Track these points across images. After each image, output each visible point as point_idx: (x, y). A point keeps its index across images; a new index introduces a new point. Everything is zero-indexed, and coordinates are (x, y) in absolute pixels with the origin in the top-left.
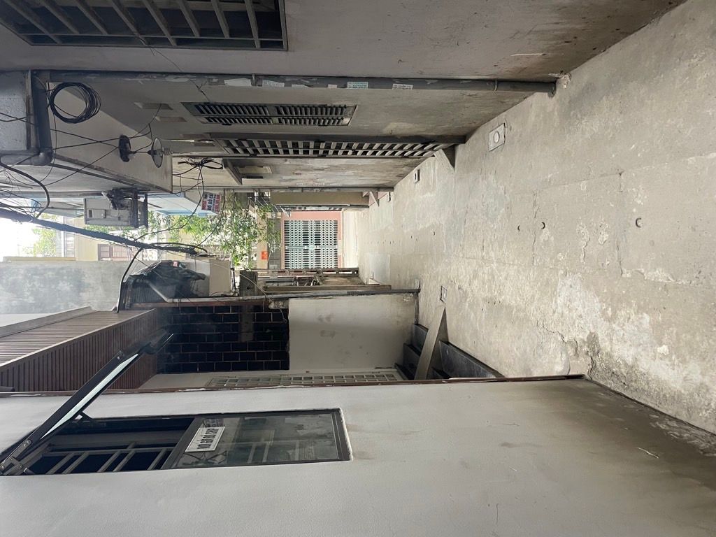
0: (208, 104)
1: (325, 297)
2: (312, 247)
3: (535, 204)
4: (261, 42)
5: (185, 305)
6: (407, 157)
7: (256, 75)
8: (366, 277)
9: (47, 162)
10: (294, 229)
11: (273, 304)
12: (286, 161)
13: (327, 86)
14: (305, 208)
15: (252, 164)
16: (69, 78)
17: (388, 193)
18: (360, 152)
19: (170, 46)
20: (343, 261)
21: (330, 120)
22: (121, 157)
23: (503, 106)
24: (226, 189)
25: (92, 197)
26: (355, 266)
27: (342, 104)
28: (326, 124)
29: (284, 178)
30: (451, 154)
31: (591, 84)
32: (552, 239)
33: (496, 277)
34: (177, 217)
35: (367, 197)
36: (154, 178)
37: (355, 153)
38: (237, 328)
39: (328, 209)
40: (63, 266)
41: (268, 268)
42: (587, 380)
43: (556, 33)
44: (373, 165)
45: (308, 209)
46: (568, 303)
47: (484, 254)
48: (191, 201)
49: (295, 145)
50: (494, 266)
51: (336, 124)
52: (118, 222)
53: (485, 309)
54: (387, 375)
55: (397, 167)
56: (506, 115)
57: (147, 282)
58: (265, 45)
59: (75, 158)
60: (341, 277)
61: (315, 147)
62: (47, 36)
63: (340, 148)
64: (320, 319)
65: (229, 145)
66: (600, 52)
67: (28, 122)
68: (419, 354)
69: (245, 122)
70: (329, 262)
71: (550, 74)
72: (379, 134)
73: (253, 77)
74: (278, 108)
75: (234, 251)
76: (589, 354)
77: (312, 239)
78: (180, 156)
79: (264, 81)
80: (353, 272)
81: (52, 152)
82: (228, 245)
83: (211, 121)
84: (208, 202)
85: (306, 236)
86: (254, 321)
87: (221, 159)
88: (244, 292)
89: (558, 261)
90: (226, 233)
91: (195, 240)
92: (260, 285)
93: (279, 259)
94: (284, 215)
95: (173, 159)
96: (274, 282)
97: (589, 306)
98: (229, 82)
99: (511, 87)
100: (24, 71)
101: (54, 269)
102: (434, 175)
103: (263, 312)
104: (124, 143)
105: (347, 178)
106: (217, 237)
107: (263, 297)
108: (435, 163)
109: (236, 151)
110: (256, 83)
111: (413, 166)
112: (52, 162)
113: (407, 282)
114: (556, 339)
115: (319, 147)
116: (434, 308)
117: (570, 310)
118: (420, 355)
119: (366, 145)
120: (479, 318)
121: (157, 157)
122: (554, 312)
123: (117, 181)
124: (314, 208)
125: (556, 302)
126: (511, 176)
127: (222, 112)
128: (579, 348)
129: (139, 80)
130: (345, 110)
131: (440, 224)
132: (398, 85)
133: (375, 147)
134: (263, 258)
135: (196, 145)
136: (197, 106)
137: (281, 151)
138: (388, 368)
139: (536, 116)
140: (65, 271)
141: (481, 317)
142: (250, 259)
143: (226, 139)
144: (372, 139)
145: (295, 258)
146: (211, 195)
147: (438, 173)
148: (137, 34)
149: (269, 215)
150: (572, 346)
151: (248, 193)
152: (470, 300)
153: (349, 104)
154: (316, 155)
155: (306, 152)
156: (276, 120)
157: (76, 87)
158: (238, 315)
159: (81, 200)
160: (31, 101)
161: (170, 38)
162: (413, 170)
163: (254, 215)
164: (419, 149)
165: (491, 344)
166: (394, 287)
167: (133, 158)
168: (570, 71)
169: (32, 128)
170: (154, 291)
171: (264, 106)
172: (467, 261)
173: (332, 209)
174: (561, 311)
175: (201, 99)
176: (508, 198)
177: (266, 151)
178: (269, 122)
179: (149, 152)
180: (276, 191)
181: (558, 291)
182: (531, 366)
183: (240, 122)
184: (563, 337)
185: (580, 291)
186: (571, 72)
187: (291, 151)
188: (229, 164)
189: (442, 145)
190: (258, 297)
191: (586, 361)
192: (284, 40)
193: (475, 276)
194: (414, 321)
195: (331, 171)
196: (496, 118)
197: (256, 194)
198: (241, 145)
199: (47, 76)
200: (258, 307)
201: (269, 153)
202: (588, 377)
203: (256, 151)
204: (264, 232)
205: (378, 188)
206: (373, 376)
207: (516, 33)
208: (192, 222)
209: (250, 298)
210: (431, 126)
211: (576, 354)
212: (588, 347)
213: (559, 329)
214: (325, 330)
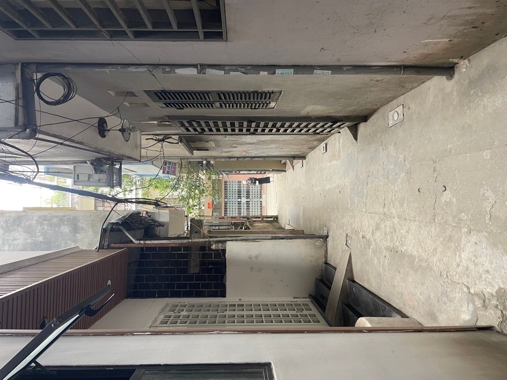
0: (164, 92)
1: (254, 240)
2: (244, 200)
3: (435, 170)
4: (205, 32)
5: (149, 246)
6: (318, 134)
7: (201, 65)
8: (284, 223)
9: (32, 136)
10: (231, 187)
11: (214, 245)
12: (226, 137)
13: (259, 73)
14: (239, 172)
15: (201, 140)
16: (52, 69)
17: (301, 161)
18: (282, 130)
19: (128, 39)
20: (266, 209)
21: (260, 104)
22: (100, 133)
23: (402, 89)
24: (182, 159)
25: (80, 164)
26: (275, 214)
27: (271, 90)
28: (257, 107)
29: (224, 150)
30: (354, 131)
31: (492, 66)
32: (454, 200)
33: (397, 230)
34: (148, 178)
35: (285, 164)
36: (126, 151)
37: (278, 130)
38: (186, 264)
39: (256, 172)
40: (64, 214)
41: (213, 215)
42: (498, 332)
43: (467, 18)
44: (291, 140)
45: (241, 172)
46: (474, 258)
47: (385, 210)
48: (156, 166)
49: (233, 125)
50: (396, 220)
51: (264, 107)
52: (99, 183)
53: (388, 256)
54: (303, 305)
55: (308, 141)
56: (404, 98)
57: (121, 228)
58: (208, 36)
59: (59, 135)
60: (265, 222)
61: (248, 126)
62: (26, 31)
63: (267, 127)
64: (250, 258)
65: (183, 125)
66: (501, 38)
67: (17, 104)
68: (329, 288)
69: (194, 106)
70: (256, 211)
71: (451, 60)
72: (298, 116)
73: (199, 66)
74: (219, 94)
75: (188, 203)
76: (499, 307)
77: (244, 194)
78: (147, 134)
79: (207, 70)
80: (274, 219)
81: (37, 129)
82: (183, 199)
83: (167, 106)
84: (167, 168)
85: (239, 192)
86: (200, 258)
87: (178, 136)
88: (193, 235)
89: (460, 220)
90: (183, 190)
91: (160, 195)
92: (205, 230)
93: (220, 208)
94: (224, 177)
95: (142, 136)
96: (216, 226)
97: (497, 263)
98: (179, 71)
99: (415, 71)
100: (15, 64)
101: (58, 216)
102: (339, 147)
103: (207, 252)
104: (102, 122)
105: (270, 150)
106: (176, 193)
107: (207, 240)
108: (341, 138)
109: (188, 130)
110: (201, 71)
111: (321, 141)
112: (37, 137)
113: (317, 229)
114: (462, 290)
115: (251, 126)
116: (340, 251)
117: (476, 265)
118: (330, 290)
119: (287, 124)
120: (382, 263)
121: (125, 133)
122: (458, 265)
123: (96, 152)
124: (245, 172)
125: (460, 256)
126: (410, 147)
127: (175, 99)
128: (487, 301)
129: (107, 70)
130: (272, 95)
131: (345, 185)
132: (319, 72)
133: (294, 126)
134: (209, 207)
135: (159, 125)
136: (156, 93)
137: (222, 129)
138: (303, 298)
139: (434, 97)
140: (65, 218)
141: (384, 263)
142: (200, 208)
143: (180, 120)
144: (292, 119)
145: (231, 208)
146: (170, 163)
147: (342, 146)
148: (99, 27)
149: (214, 177)
150: (479, 298)
151: (198, 162)
152: (373, 248)
153: (275, 89)
154: (248, 133)
155: (241, 130)
156: (218, 104)
157: (57, 77)
158: (187, 253)
159: (71, 167)
160: (20, 88)
161: (128, 31)
162: (321, 143)
163: (203, 177)
164: (329, 127)
165: (394, 286)
166: (307, 232)
167: (109, 135)
168: (469, 56)
169: (21, 109)
170: (126, 235)
171: (208, 93)
172: (370, 215)
173: (259, 173)
174: (465, 265)
175: (158, 87)
176: (408, 165)
177: (211, 130)
178: (212, 106)
179: (120, 130)
180: (218, 160)
181: (462, 246)
182: (435, 311)
183: (190, 106)
184: (468, 289)
185: (486, 249)
186: (470, 58)
187: (229, 130)
188: (184, 140)
189: (347, 124)
190: (203, 240)
191: (496, 313)
192: (223, 30)
193: (378, 228)
194: (323, 260)
195: (259, 145)
196: (395, 100)
197: (204, 162)
198: (191, 125)
199: (34, 67)
200: (204, 248)
201: (213, 132)
202: (498, 328)
203: (203, 130)
204: (210, 189)
205: (294, 157)
206: (292, 305)
207: (431, 19)
208: (158, 182)
209: (197, 240)
210: (340, 108)
211: (485, 306)
212: (498, 301)
213: (464, 280)
214: (254, 266)
